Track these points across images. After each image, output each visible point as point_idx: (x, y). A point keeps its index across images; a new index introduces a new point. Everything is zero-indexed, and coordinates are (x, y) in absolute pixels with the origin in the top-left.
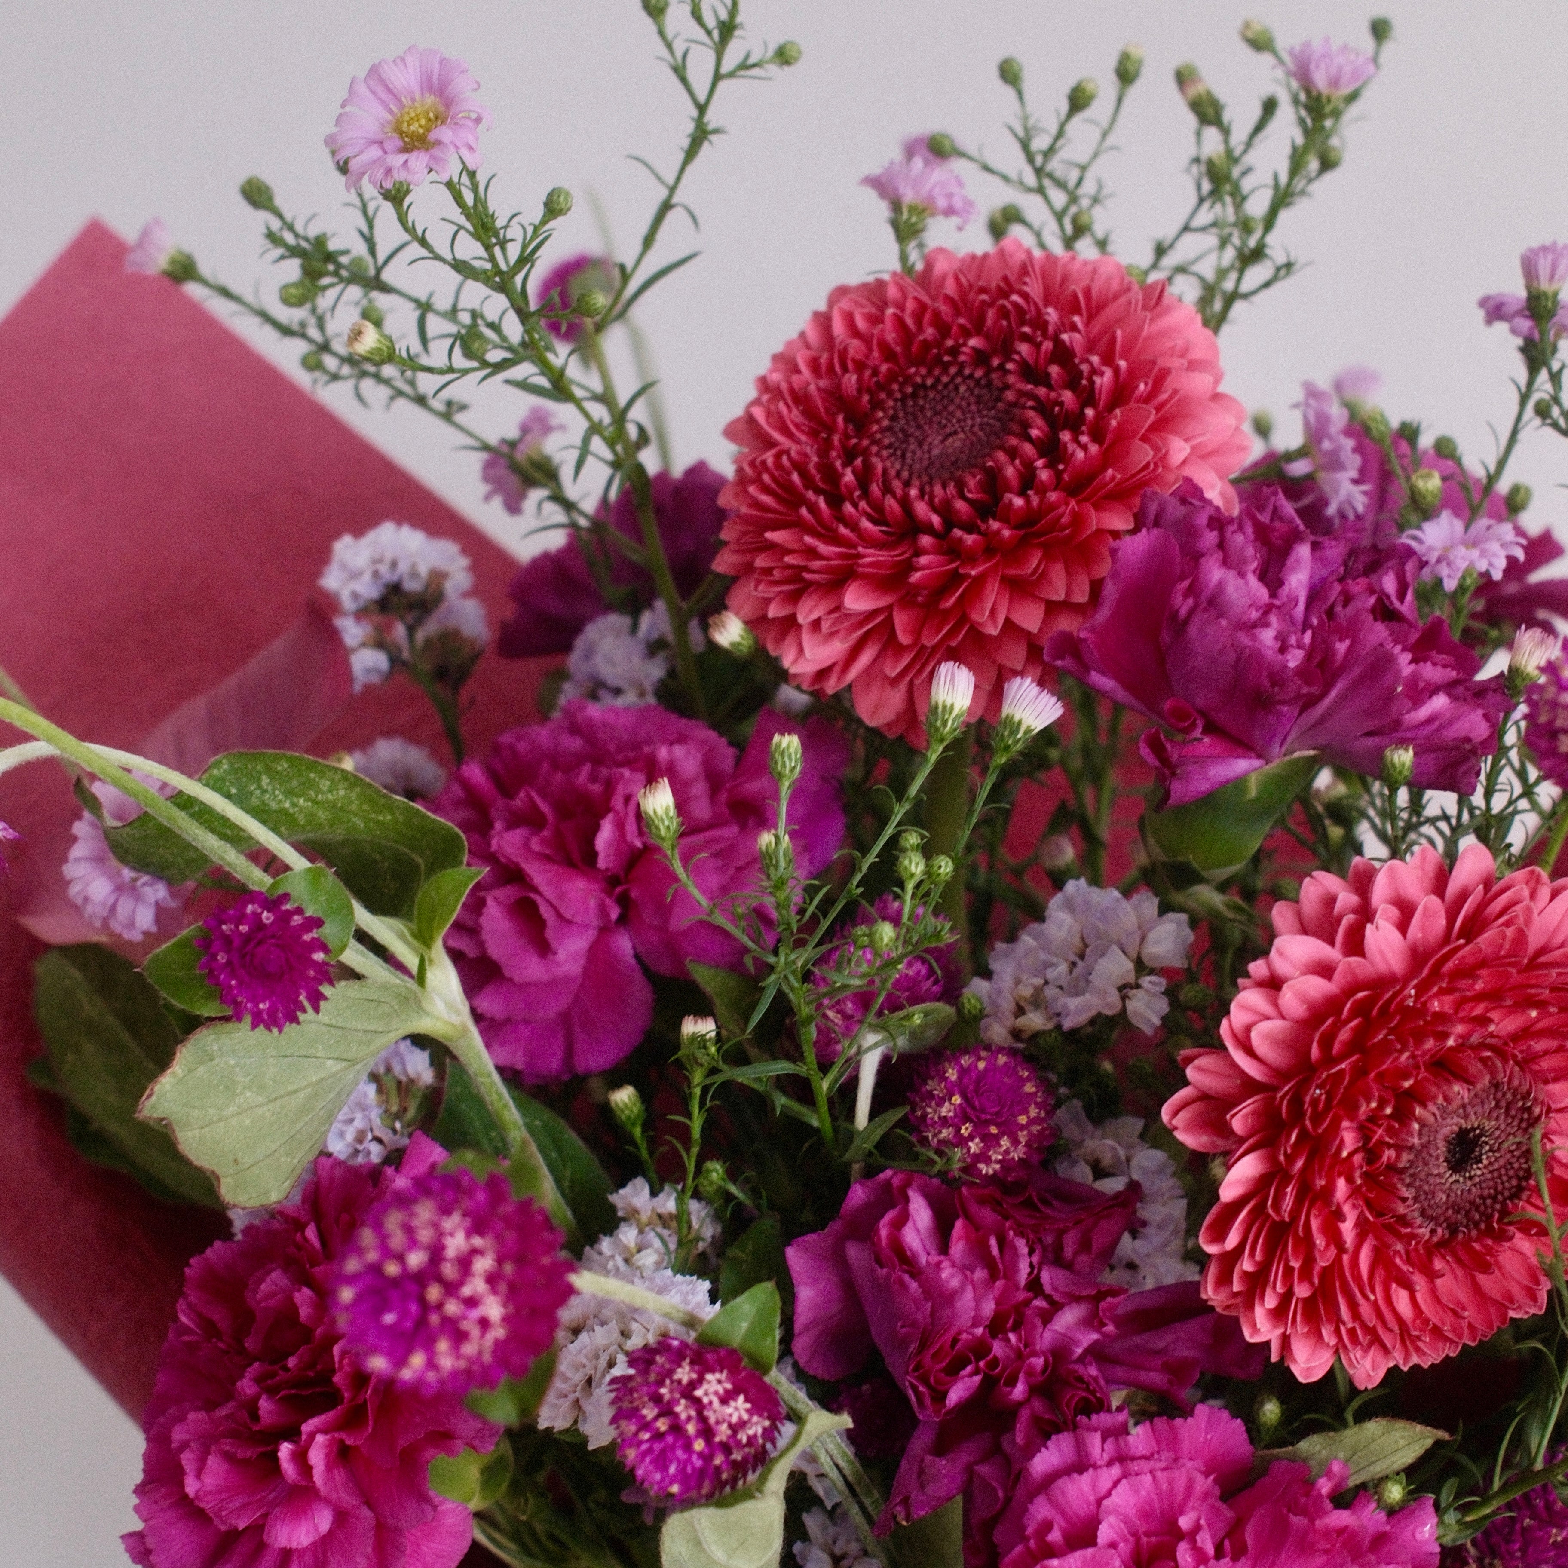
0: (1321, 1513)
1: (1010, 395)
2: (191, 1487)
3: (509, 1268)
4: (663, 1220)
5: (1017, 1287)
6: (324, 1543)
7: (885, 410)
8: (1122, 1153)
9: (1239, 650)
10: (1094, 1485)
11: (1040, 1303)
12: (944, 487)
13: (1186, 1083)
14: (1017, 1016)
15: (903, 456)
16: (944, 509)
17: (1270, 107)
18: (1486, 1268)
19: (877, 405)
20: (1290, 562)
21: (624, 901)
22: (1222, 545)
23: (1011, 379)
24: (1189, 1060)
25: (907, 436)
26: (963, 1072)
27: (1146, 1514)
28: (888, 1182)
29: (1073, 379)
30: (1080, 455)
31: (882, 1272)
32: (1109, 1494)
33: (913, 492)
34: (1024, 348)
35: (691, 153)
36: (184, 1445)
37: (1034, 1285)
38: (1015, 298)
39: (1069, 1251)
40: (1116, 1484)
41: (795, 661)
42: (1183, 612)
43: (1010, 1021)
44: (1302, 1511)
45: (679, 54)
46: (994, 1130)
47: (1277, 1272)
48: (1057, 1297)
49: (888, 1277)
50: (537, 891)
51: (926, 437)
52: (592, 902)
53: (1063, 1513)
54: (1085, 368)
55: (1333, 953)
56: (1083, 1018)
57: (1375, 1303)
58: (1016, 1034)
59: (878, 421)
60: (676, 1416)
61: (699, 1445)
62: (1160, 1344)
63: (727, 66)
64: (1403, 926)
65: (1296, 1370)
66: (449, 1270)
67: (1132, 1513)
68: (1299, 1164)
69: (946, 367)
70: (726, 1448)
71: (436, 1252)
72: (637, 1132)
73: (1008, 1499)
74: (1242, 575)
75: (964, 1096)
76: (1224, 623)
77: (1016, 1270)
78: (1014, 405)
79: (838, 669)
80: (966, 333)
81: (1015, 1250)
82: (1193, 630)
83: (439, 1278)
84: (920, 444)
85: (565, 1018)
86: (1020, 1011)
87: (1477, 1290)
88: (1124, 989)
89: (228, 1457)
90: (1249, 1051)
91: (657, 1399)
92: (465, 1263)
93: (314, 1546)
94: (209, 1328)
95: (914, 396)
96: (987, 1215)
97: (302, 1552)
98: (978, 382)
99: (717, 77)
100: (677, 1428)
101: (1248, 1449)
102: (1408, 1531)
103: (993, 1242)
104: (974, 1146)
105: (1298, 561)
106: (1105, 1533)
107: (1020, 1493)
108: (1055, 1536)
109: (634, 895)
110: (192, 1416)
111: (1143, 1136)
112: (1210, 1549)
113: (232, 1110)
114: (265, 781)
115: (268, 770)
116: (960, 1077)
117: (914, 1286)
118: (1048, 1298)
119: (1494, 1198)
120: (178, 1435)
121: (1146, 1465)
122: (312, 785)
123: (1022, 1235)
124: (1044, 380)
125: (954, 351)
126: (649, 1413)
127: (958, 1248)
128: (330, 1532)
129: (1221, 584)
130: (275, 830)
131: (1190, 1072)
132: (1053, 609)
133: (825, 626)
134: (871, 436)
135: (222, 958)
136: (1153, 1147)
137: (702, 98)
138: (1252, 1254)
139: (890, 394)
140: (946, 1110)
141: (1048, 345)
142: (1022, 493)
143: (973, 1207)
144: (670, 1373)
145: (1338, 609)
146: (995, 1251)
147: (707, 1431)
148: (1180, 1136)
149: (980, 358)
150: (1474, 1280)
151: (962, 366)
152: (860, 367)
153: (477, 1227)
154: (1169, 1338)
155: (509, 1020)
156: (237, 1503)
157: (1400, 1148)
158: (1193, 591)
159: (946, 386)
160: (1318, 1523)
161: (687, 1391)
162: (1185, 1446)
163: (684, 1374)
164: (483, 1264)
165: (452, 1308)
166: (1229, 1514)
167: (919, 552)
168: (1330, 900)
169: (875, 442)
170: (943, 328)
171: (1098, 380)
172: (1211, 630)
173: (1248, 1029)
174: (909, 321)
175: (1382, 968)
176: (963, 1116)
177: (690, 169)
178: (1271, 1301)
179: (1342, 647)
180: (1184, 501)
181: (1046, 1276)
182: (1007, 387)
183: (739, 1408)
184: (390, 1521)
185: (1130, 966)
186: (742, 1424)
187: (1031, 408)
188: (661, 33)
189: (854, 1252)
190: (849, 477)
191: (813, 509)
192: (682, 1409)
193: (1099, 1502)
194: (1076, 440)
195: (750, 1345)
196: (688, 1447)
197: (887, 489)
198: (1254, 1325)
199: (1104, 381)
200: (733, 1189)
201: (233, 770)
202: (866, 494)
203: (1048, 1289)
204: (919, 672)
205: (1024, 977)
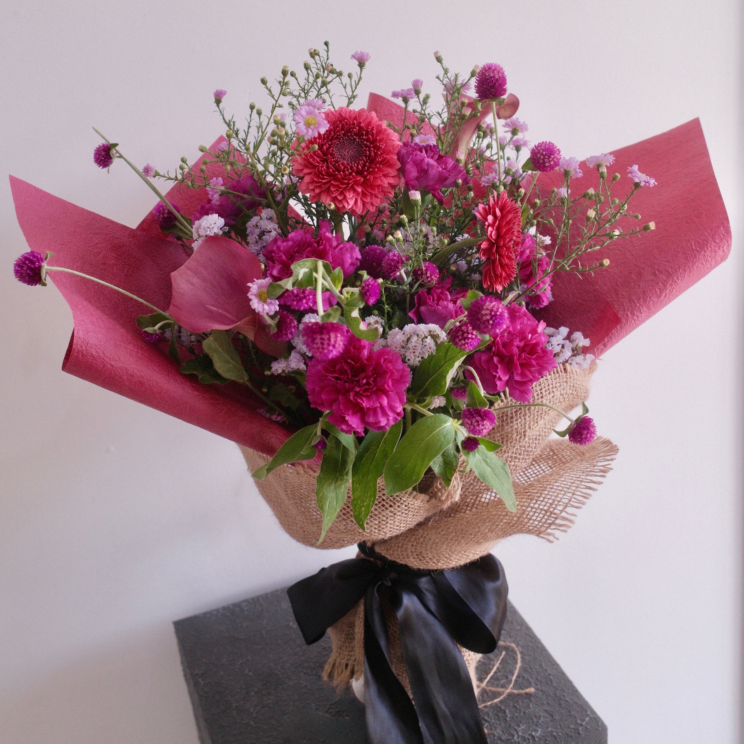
1: (357, 140)
19: (332, 151)
28: (420, 293)
46: (436, 275)
176: (431, 275)
189: (422, 308)
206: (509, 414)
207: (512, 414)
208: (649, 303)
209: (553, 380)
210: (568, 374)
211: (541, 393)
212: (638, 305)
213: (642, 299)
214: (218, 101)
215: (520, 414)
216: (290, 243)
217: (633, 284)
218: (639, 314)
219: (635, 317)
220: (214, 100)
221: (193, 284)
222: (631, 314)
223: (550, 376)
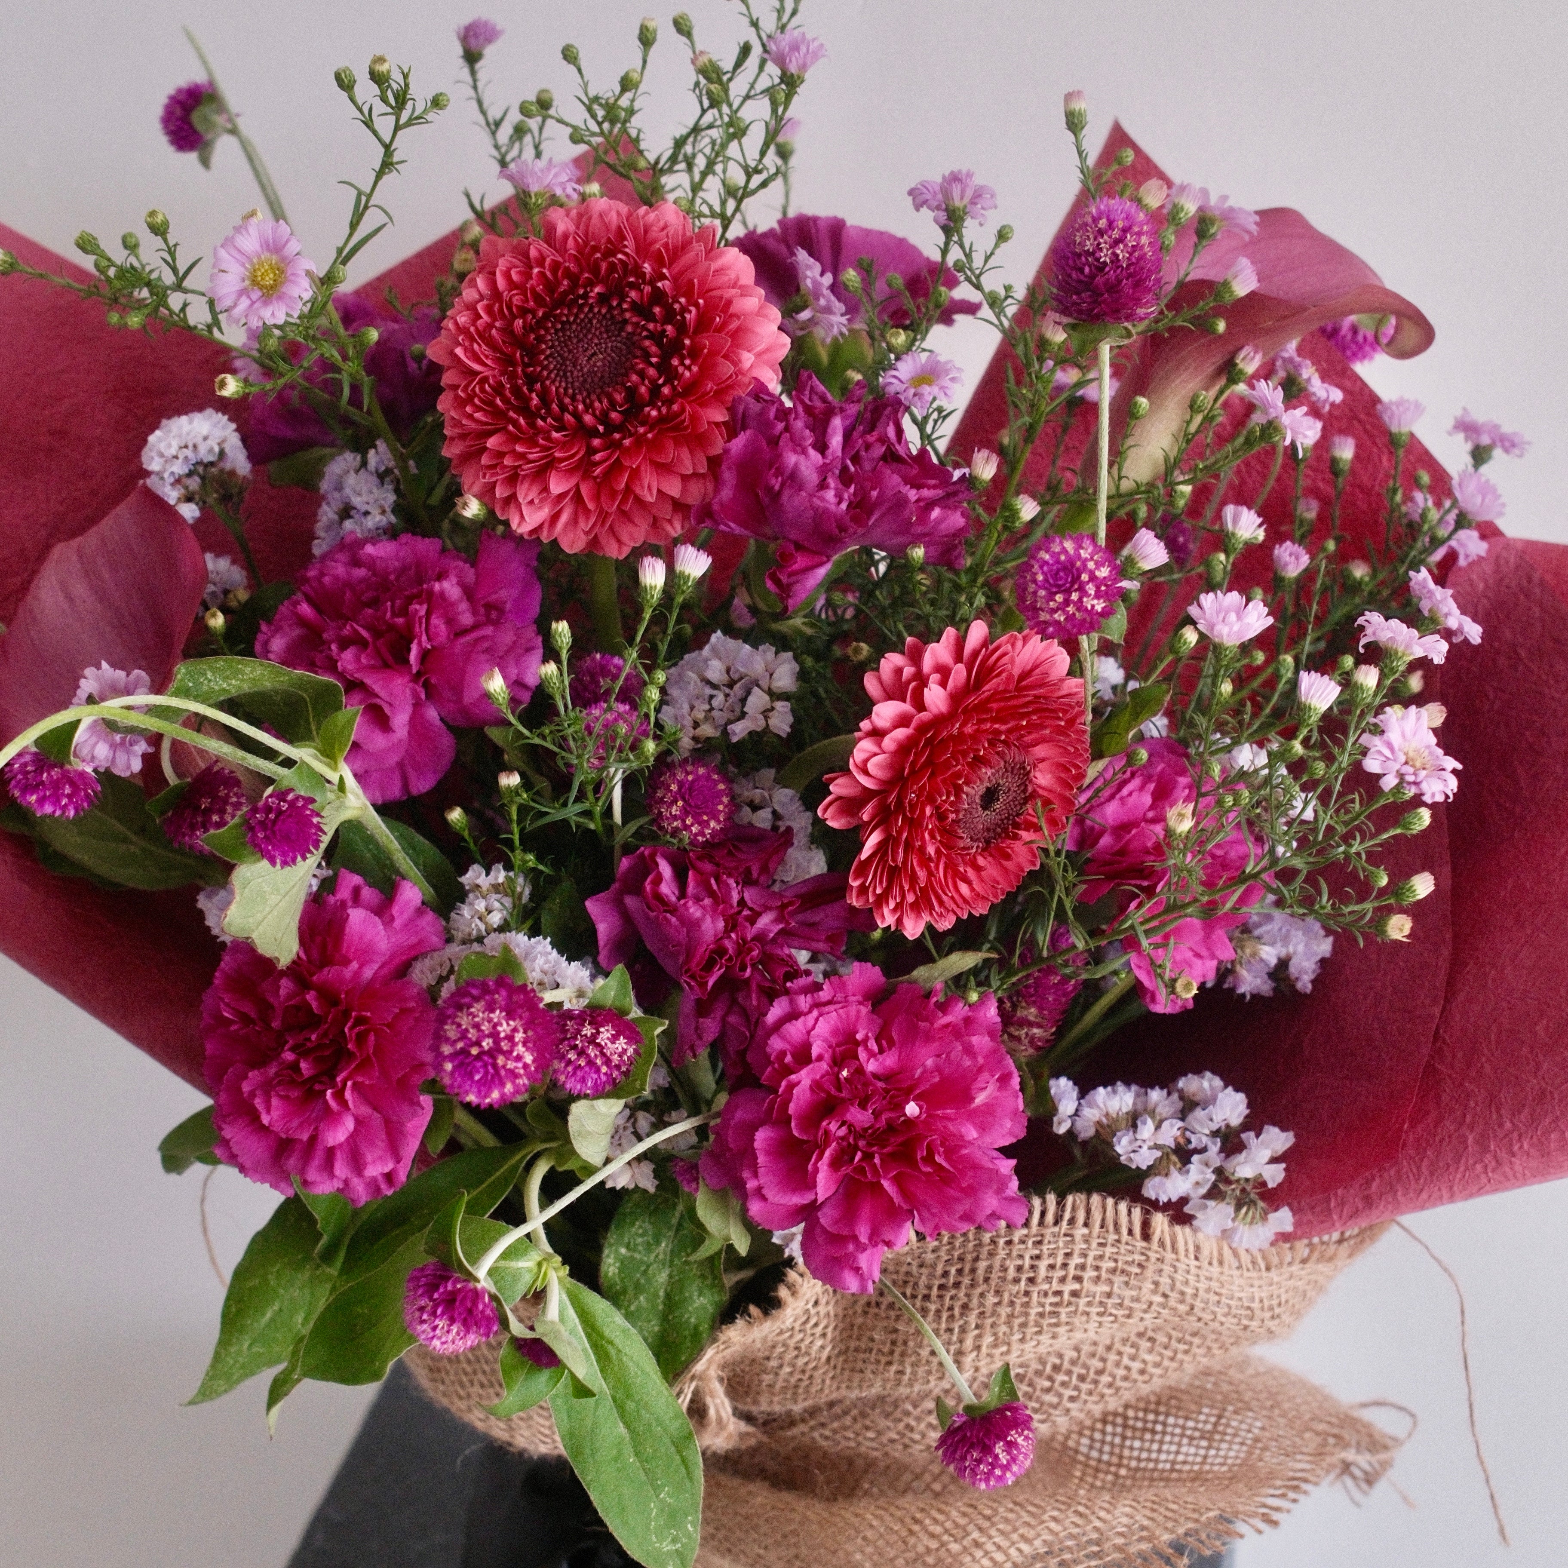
0: (935, 1018)
1: (629, 329)
2: (265, 1120)
3: (530, 1033)
4: (496, 888)
5: (732, 907)
6: (353, 1137)
7: (546, 343)
8: (766, 794)
9: (815, 509)
10: (805, 1024)
11: (746, 912)
12: (601, 402)
13: (830, 793)
14: (695, 728)
15: (565, 375)
16: (603, 419)
17: (745, 50)
18: (1008, 857)
19: (540, 339)
20: (830, 431)
21: (426, 685)
22: (787, 429)
23: (628, 315)
24: (832, 780)
25: (564, 359)
26: (681, 784)
27: (834, 1033)
28: (642, 853)
29: (669, 316)
30: (687, 374)
31: (653, 914)
32: (814, 1028)
33: (581, 407)
34: (633, 294)
35: (379, 175)
36: (253, 1094)
37: (742, 902)
38: (620, 256)
39: (755, 875)
40: (817, 1020)
41: (519, 525)
42: (777, 488)
43: (691, 732)
44: (926, 1019)
45: (366, 110)
46: (705, 818)
47: (896, 890)
48: (756, 908)
49: (657, 917)
50: (377, 696)
51: (577, 359)
52: (408, 692)
53: (789, 1042)
54: (677, 306)
55: (906, 707)
56: (744, 734)
57: (952, 898)
58: (695, 739)
59: (543, 352)
60: (588, 1056)
61: (604, 1069)
62: (816, 918)
63: (404, 118)
64: (943, 684)
65: (906, 934)
66: (505, 1046)
67: (827, 1035)
68: (905, 835)
69: (581, 307)
70: (618, 1067)
71: (495, 1035)
72: (466, 834)
73: (752, 1036)
74: (804, 452)
75: (684, 799)
76: (803, 494)
77: (731, 897)
78: (633, 334)
79: (546, 526)
80: (591, 284)
81: (728, 885)
82: (785, 498)
83: (502, 1052)
84: (575, 366)
85: (400, 765)
86: (696, 725)
87: (1005, 870)
88: (766, 713)
89: (281, 1097)
90: (866, 772)
91: (575, 1047)
92: (510, 1038)
93: (347, 1139)
94: (245, 1018)
95: (563, 330)
96: (708, 867)
97: (341, 1145)
98: (604, 316)
99: (397, 128)
100: (591, 1063)
101: (884, 979)
102: (982, 1014)
103: (713, 881)
104: (694, 829)
105: (835, 429)
106: (815, 1051)
107: (760, 1033)
108: (788, 1059)
109: (433, 681)
110: (250, 1074)
111: (776, 781)
112: (875, 1048)
113: (268, 909)
114: (209, 675)
115: (211, 668)
116: (680, 788)
117: (674, 919)
118: (751, 909)
119: (1008, 818)
120: (246, 1088)
121: (831, 1008)
122: (239, 671)
123: (730, 876)
124: (651, 318)
125: (585, 296)
126: (572, 1056)
127: (691, 888)
128: (355, 1129)
129: (796, 464)
130: (234, 715)
131: (831, 788)
132: (685, 478)
133: (536, 501)
134: (540, 363)
135: (261, 835)
136: (784, 787)
137: (387, 141)
138: (881, 883)
139: (547, 330)
140: (675, 810)
141: (648, 289)
142: (654, 406)
143: (698, 864)
144: (579, 1031)
145: (863, 453)
146: (715, 887)
147: (608, 1061)
148: (830, 823)
149: (602, 299)
150: (1002, 865)
151: (591, 307)
152: (523, 312)
153: (510, 1016)
154: (822, 915)
155: (366, 772)
156: (295, 1124)
157: (957, 812)
158: (779, 472)
159: (582, 320)
160: (936, 1025)
161: (592, 1040)
162: (850, 988)
163: (588, 1031)
164: (519, 1036)
165: (511, 1065)
166: (880, 1021)
167: (593, 451)
168: (899, 671)
169: (545, 368)
170: (574, 279)
171: (688, 316)
172: (796, 499)
173: (866, 761)
174: (548, 274)
175: (935, 711)
176: (685, 812)
177: (380, 183)
178: (892, 905)
179: (874, 494)
180: (758, 399)
181: (746, 895)
182: (626, 322)
183: (622, 1042)
184: (395, 1118)
185: (767, 697)
186: (625, 1051)
187: (646, 337)
188: (352, 100)
189: (630, 901)
190: (535, 400)
191: (515, 424)
192: (592, 1052)
193: (809, 1033)
194: (682, 363)
195: (617, 1003)
196: (598, 1070)
197: (563, 408)
198: (883, 917)
199: (691, 316)
200: (541, 867)
201: (188, 672)
202: (549, 412)
203: (750, 904)
204: (603, 524)
205: (696, 704)
206: (921, 1284)
207: (930, 1288)
208: (1547, 1133)
209: (1094, 1245)
210: (1155, 1245)
211: (1032, 1267)
212: (1508, 1125)
213: (1526, 1111)
214: (472, 57)
215: (952, 1298)
216: (360, 573)
217: (1525, 1050)
218: (1503, 1155)
219: (1488, 1158)
220: (460, 51)
221: (69, 598)
222: (1477, 1142)
223: (1085, 1231)
